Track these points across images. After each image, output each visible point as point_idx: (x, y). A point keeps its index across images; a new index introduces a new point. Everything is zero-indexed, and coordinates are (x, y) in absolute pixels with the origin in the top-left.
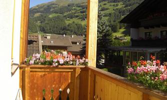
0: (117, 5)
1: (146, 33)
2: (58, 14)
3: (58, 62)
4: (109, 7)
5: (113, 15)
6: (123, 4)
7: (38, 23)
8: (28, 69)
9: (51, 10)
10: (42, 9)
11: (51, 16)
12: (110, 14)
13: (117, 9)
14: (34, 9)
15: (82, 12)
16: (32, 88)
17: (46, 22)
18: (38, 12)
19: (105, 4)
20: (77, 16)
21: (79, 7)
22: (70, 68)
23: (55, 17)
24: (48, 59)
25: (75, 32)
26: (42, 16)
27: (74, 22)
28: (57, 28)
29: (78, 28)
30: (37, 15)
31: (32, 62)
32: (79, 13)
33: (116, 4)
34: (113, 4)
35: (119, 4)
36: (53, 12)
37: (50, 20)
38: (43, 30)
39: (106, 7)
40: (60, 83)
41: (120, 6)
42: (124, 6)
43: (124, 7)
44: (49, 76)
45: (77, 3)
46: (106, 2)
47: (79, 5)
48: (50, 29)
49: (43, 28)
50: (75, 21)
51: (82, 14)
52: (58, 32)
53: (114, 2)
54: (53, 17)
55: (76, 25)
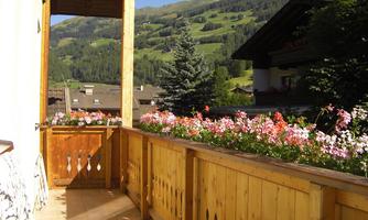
0: (240, 18)
1: (284, 78)
2: (112, 40)
3: (85, 121)
4: (223, 22)
5: (232, 39)
6: (253, 15)
7: (68, 60)
8: (49, 131)
9: (96, 31)
10: (75, 30)
11: (94, 44)
12: (225, 37)
13: (240, 26)
14: (57, 30)
15: (162, 35)
16: (54, 154)
17: (85, 57)
18: (66, 36)
19: (213, 16)
20: (153, 44)
21: (156, 23)
22: (101, 129)
23: (104, 46)
24: (73, 118)
25: (148, 79)
26: (75, 44)
27: (145, 57)
28: (108, 69)
29: (156, 69)
30: (65, 42)
31: (54, 122)
32: (156, 36)
33: (236, 14)
34: (230, 14)
35: (245, 14)
36: (99, 35)
37: (94, 52)
38: (79, 76)
39: (215, 21)
40: (89, 147)
41: (247, 18)
42: (254, 19)
43: (256, 21)
44: (75, 139)
45: (152, 14)
46: (216, 12)
47: (156, 19)
48: (94, 73)
49: (79, 71)
50: (149, 54)
51: (164, 39)
52: (112, 80)
53: (233, 11)
54: (100, 47)
55: (152, 62)
